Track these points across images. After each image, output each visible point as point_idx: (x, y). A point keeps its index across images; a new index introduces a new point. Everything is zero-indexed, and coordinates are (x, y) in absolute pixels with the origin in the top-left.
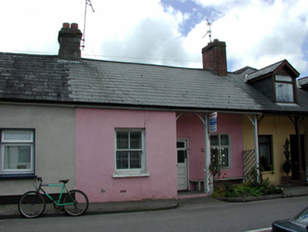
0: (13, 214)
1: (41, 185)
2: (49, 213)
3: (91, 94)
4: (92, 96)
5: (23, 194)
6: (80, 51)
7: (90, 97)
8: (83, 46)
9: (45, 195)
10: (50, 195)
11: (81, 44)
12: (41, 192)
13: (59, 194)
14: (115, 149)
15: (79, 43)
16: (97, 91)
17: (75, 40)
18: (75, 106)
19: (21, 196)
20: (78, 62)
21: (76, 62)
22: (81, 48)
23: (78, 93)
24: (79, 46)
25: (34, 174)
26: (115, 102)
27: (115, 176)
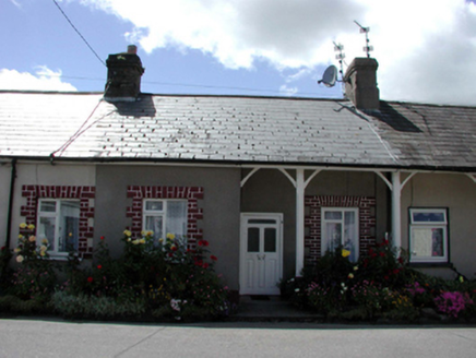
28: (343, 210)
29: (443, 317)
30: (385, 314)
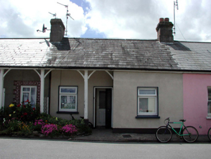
0: (152, 139)
1: (169, 123)
2: (174, 140)
3: (190, 65)
4: (191, 66)
5: (157, 127)
6: (173, 36)
7: (190, 67)
8: (175, 33)
9: (171, 129)
10: (174, 129)
11: (173, 32)
12: (169, 127)
13: (180, 129)
14: (207, 101)
15: (172, 31)
16: (193, 62)
17: (169, 29)
18: (182, 72)
19: (157, 129)
20: (172, 43)
21: (171, 43)
22: (173, 34)
23: (182, 64)
24: (172, 33)
25: (158, 115)
26: (207, 70)
27: (208, 118)
28: (31, 87)
29: (41, 135)
30: (15, 133)
